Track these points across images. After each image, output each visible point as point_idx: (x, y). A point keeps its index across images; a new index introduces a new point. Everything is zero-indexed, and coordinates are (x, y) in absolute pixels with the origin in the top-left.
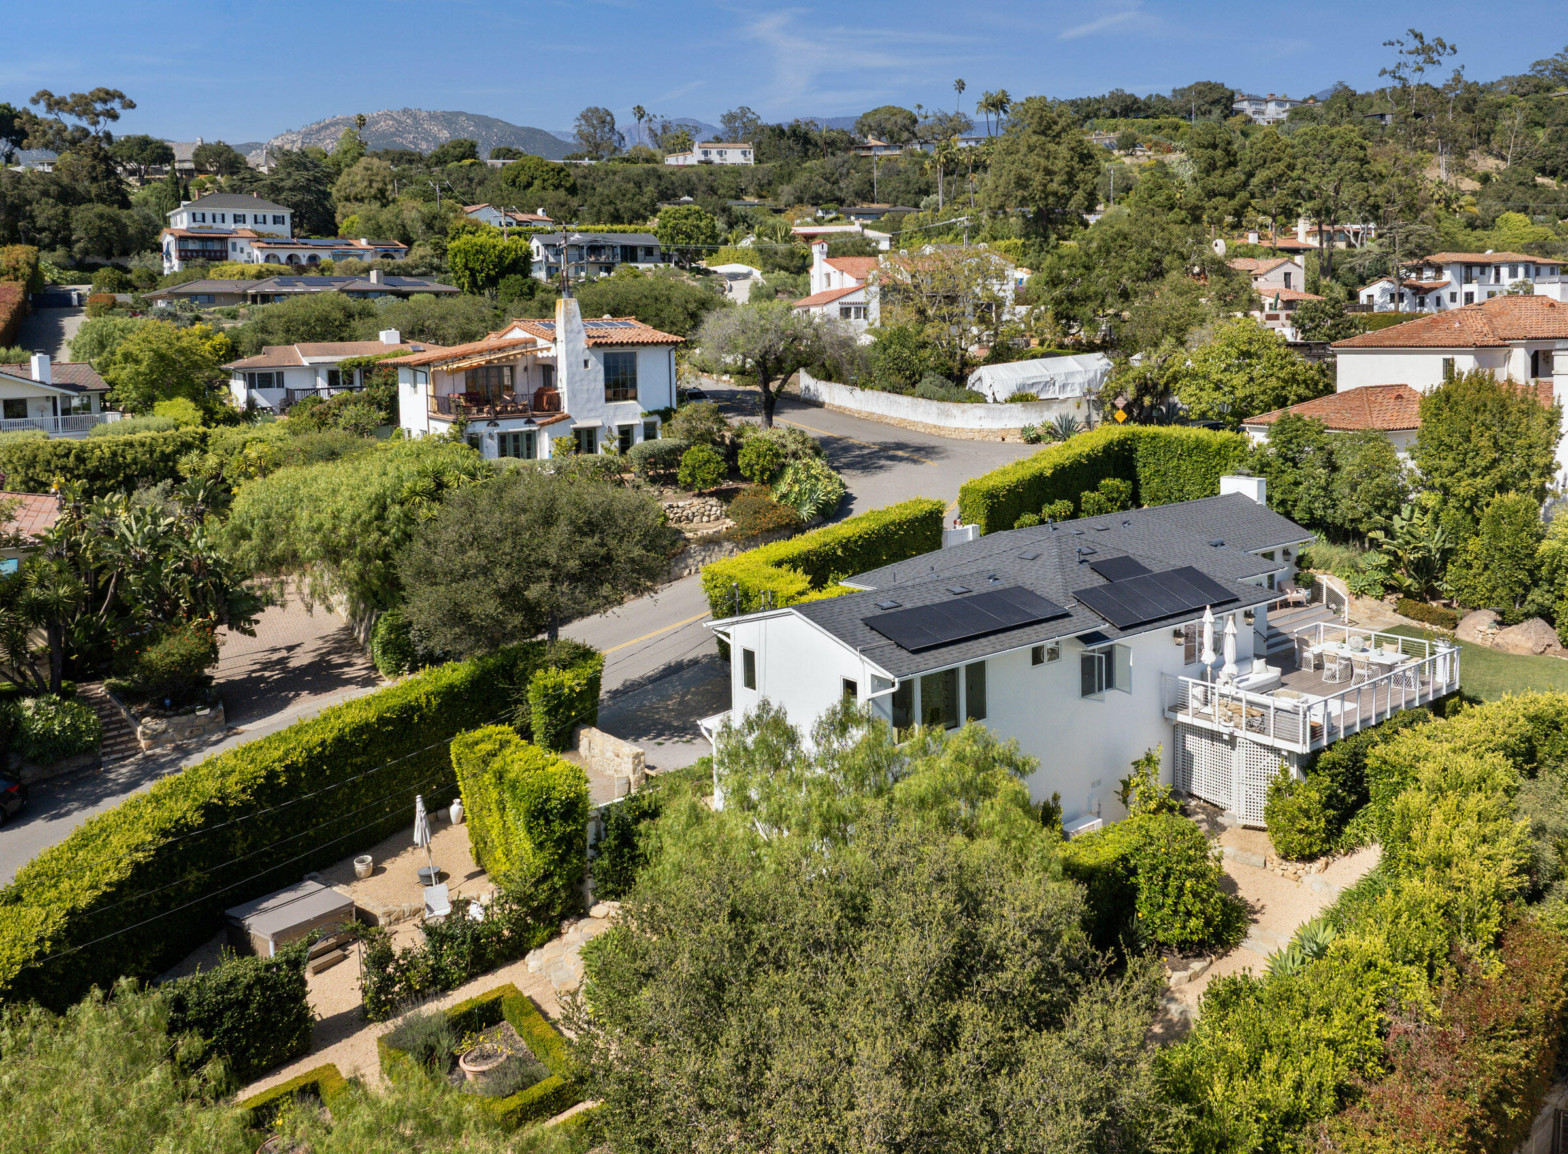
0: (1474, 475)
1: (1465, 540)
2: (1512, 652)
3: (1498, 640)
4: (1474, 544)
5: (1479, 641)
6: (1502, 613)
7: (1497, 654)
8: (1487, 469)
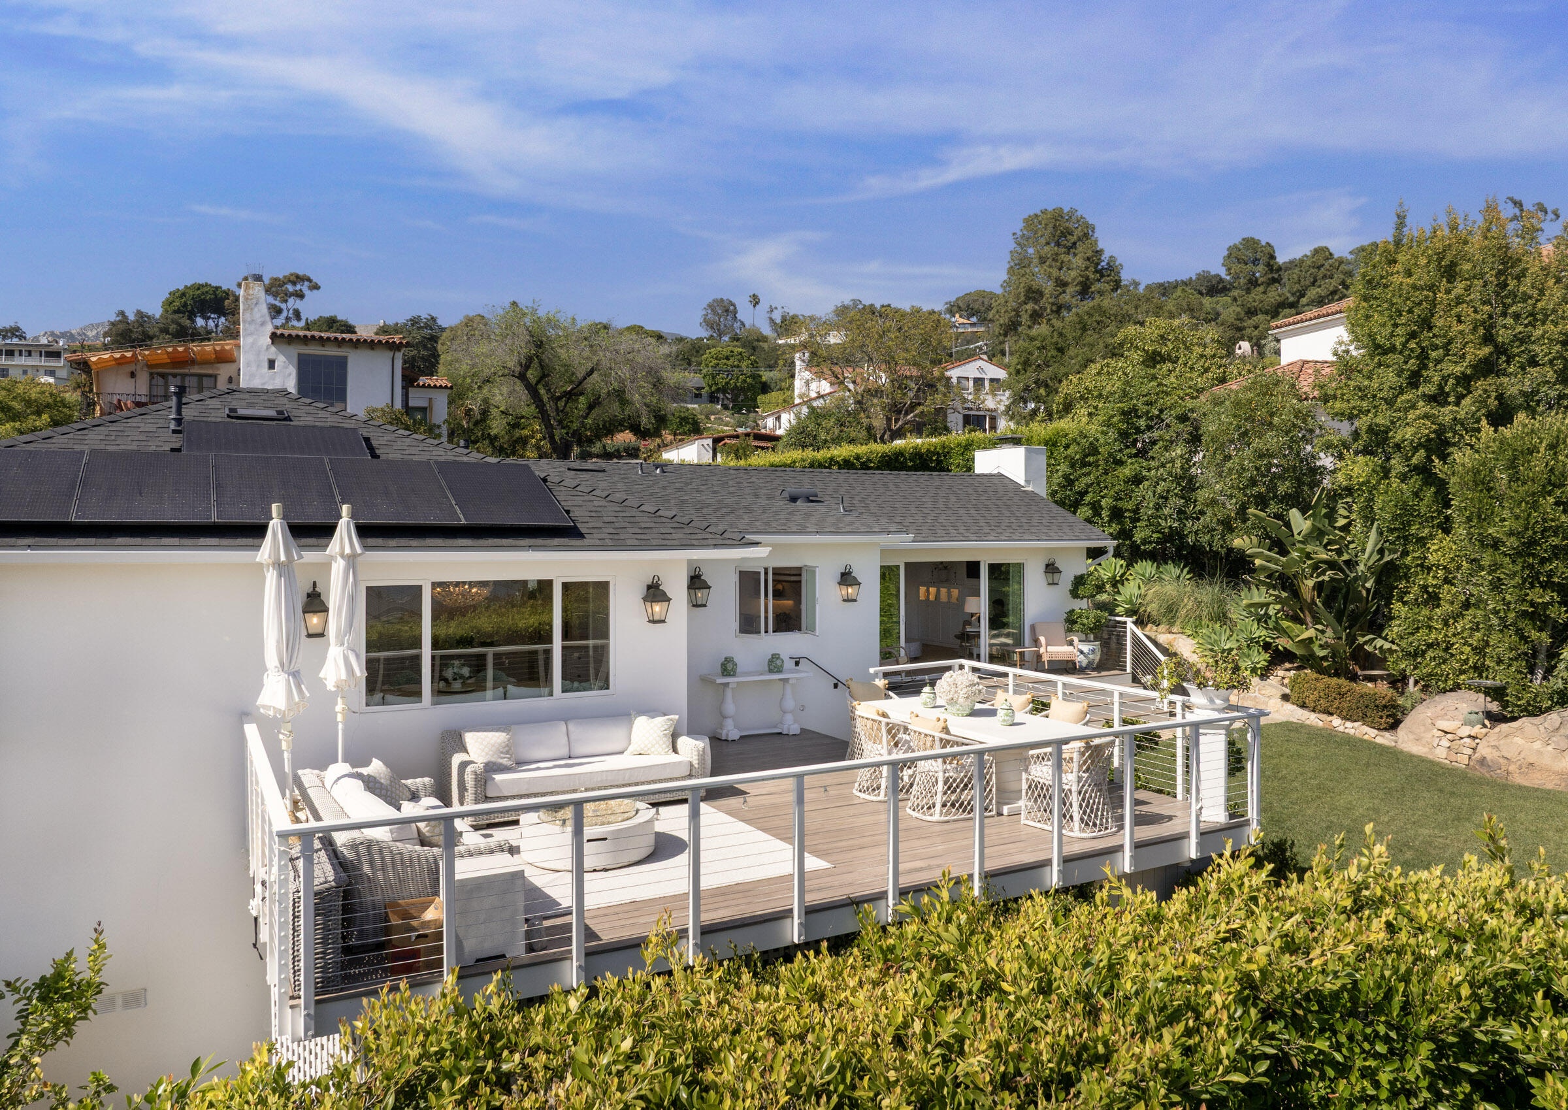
0: (1438, 398)
1: (1422, 542)
2: (1518, 779)
3: (1484, 750)
4: (1440, 550)
5: (1440, 754)
6: (1497, 693)
7: (1481, 782)
8: (1465, 380)
